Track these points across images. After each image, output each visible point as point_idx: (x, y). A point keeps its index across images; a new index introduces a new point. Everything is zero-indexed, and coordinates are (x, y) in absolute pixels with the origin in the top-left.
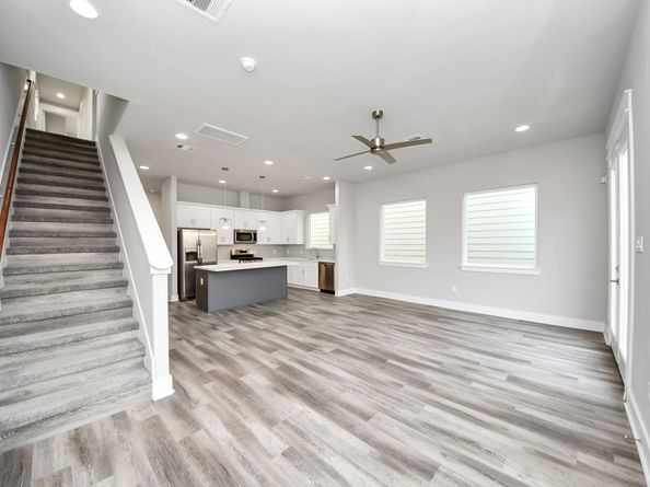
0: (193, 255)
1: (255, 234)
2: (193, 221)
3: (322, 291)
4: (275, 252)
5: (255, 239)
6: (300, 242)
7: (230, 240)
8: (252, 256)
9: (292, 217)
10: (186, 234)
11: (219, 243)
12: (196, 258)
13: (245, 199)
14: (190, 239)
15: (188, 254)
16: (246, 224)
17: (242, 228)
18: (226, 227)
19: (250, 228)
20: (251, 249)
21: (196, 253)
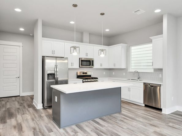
0: (52, 75)
1: (93, 61)
2: (53, 52)
3: (146, 106)
4: (104, 73)
5: (93, 65)
6: (123, 67)
7: (76, 65)
8: (90, 76)
9: (118, 49)
10: (47, 61)
11: (70, 67)
12: (54, 78)
13: (86, 37)
14: (50, 64)
15: (48, 74)
16: (87, 54)
17: (84, 57)
18: (75, 54)
19: (89, 57)
20: (89, 71)
21: (54, 74)
